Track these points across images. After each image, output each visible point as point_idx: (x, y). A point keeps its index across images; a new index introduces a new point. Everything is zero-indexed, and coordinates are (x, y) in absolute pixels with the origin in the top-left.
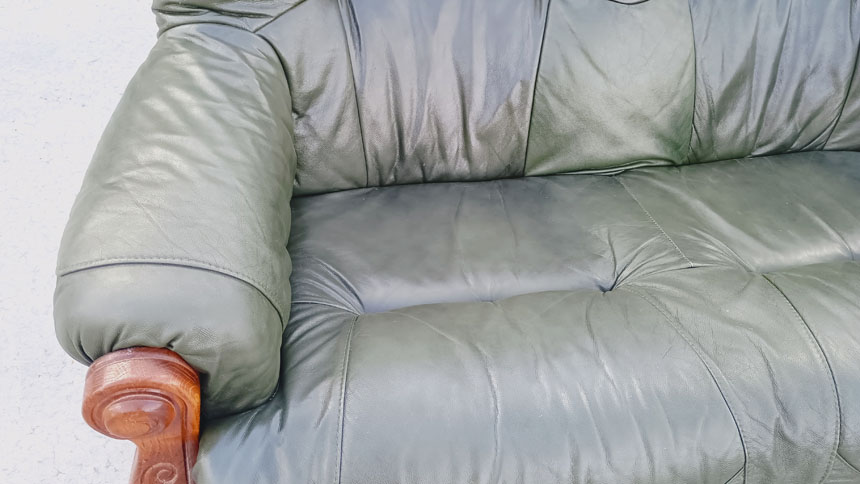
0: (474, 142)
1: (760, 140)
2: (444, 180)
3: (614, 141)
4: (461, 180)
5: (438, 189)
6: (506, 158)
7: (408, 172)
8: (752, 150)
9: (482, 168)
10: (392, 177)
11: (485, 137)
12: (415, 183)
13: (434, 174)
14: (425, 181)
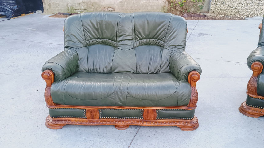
0: (104, 68)
1: (149, 71)
2: (100, 73)
3: (123, 68)
4: (102, 73)
5: (99, 74)
6: (109, 70)
7: (95, 71)
9: (105, 72)
10: (92, 72)
11: (106, 67)
12: (96, 73)
13: (98, 72)
14: (97, 73)
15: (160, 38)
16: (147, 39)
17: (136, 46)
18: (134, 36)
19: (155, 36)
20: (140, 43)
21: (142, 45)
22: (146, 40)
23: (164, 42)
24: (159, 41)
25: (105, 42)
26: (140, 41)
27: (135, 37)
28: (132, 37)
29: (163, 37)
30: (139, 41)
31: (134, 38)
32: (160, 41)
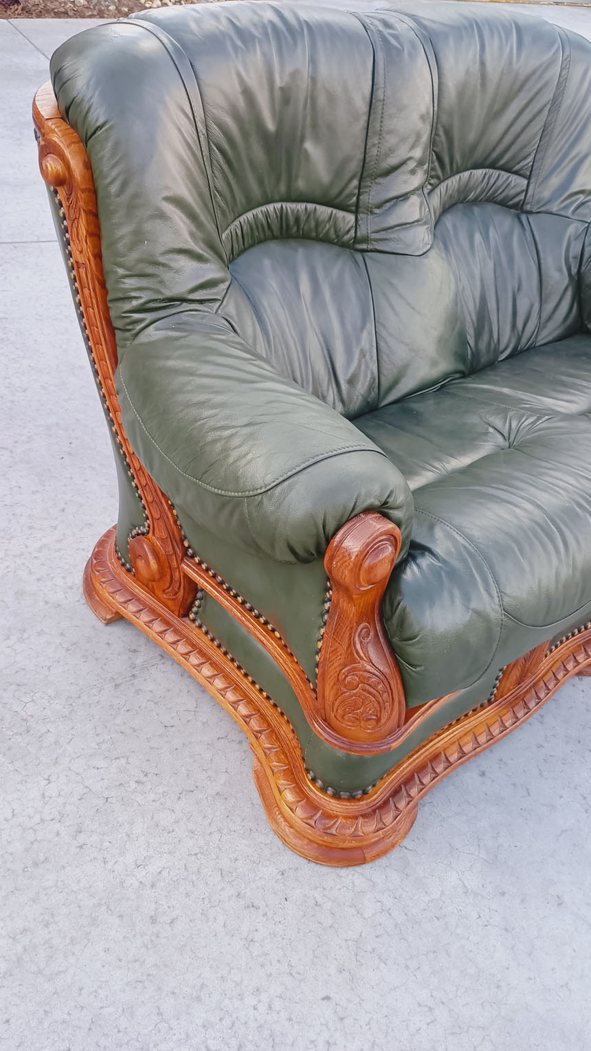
0: (344, 386)
1: (501, 348)
8: (498, 358)
11: (351, 381)
15: (511, 159)
16: (462, 175)
18: (429, 163)
22: (459, 177)
23: (529, 178)
24: (504, 175)
25: (296, 219)
26: (443, 188)
30: (439, 190)
32: (512, 177)
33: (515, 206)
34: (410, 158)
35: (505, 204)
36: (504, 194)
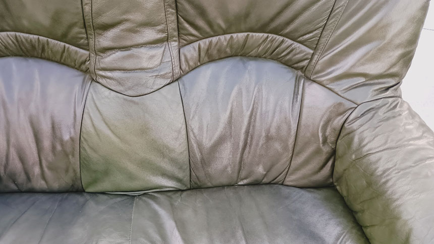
1: (241, 176)
6: (70, 181)
8: (237, 182)
15: (296, 30)
16: (235, 35)
17: (184, 66)
18: (174, 25)
19: (272, 19)
20: (203, 54)
21: (212, 60)
22: (228, 36)
23: (315, 49)
24: (289, 42)
25: (33, 47)
26: (204, 43)
27: (179, 28)
28: (162, 31)
29: (311, 27)
30: (196, 45)
31: (176, 33)
32: (296, 45)
33: (302, 68)
34: (126, 20)
35: (290, 65)
36: (288, 57)
